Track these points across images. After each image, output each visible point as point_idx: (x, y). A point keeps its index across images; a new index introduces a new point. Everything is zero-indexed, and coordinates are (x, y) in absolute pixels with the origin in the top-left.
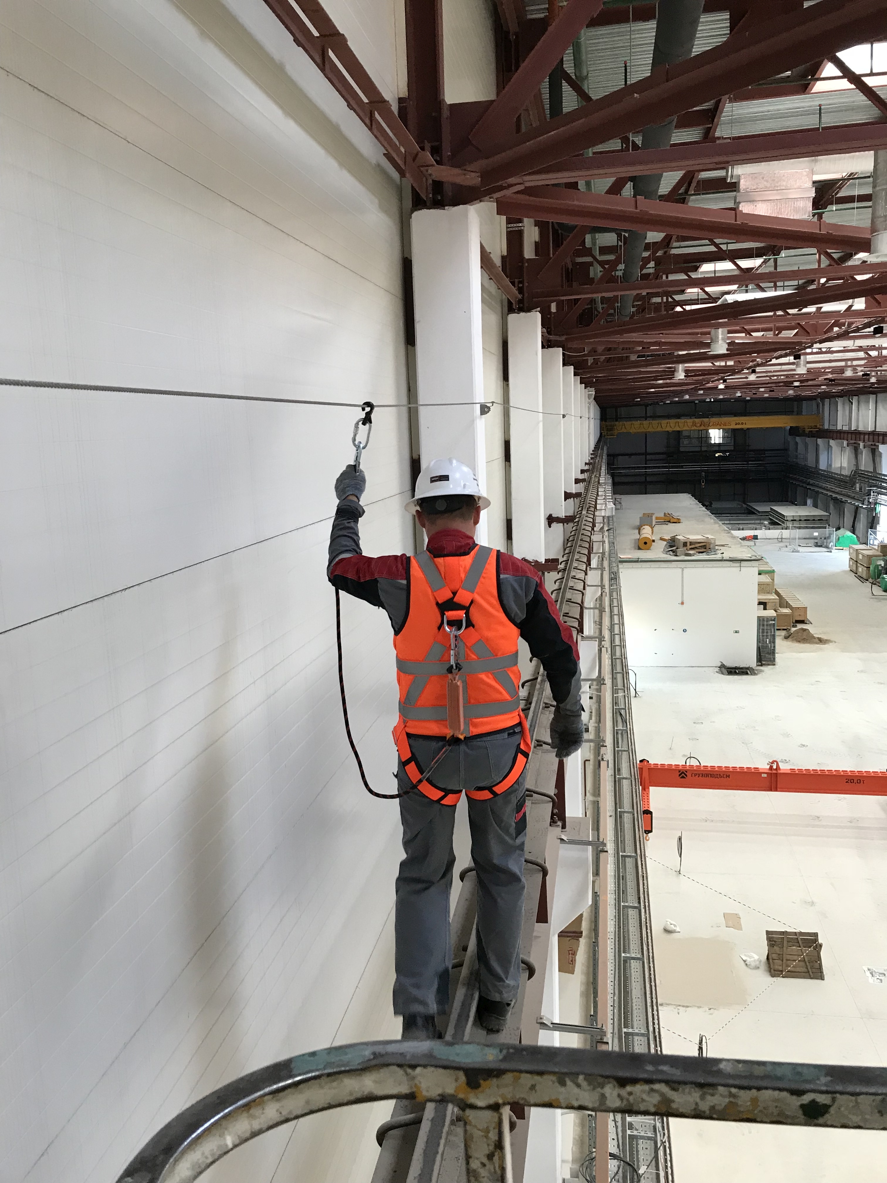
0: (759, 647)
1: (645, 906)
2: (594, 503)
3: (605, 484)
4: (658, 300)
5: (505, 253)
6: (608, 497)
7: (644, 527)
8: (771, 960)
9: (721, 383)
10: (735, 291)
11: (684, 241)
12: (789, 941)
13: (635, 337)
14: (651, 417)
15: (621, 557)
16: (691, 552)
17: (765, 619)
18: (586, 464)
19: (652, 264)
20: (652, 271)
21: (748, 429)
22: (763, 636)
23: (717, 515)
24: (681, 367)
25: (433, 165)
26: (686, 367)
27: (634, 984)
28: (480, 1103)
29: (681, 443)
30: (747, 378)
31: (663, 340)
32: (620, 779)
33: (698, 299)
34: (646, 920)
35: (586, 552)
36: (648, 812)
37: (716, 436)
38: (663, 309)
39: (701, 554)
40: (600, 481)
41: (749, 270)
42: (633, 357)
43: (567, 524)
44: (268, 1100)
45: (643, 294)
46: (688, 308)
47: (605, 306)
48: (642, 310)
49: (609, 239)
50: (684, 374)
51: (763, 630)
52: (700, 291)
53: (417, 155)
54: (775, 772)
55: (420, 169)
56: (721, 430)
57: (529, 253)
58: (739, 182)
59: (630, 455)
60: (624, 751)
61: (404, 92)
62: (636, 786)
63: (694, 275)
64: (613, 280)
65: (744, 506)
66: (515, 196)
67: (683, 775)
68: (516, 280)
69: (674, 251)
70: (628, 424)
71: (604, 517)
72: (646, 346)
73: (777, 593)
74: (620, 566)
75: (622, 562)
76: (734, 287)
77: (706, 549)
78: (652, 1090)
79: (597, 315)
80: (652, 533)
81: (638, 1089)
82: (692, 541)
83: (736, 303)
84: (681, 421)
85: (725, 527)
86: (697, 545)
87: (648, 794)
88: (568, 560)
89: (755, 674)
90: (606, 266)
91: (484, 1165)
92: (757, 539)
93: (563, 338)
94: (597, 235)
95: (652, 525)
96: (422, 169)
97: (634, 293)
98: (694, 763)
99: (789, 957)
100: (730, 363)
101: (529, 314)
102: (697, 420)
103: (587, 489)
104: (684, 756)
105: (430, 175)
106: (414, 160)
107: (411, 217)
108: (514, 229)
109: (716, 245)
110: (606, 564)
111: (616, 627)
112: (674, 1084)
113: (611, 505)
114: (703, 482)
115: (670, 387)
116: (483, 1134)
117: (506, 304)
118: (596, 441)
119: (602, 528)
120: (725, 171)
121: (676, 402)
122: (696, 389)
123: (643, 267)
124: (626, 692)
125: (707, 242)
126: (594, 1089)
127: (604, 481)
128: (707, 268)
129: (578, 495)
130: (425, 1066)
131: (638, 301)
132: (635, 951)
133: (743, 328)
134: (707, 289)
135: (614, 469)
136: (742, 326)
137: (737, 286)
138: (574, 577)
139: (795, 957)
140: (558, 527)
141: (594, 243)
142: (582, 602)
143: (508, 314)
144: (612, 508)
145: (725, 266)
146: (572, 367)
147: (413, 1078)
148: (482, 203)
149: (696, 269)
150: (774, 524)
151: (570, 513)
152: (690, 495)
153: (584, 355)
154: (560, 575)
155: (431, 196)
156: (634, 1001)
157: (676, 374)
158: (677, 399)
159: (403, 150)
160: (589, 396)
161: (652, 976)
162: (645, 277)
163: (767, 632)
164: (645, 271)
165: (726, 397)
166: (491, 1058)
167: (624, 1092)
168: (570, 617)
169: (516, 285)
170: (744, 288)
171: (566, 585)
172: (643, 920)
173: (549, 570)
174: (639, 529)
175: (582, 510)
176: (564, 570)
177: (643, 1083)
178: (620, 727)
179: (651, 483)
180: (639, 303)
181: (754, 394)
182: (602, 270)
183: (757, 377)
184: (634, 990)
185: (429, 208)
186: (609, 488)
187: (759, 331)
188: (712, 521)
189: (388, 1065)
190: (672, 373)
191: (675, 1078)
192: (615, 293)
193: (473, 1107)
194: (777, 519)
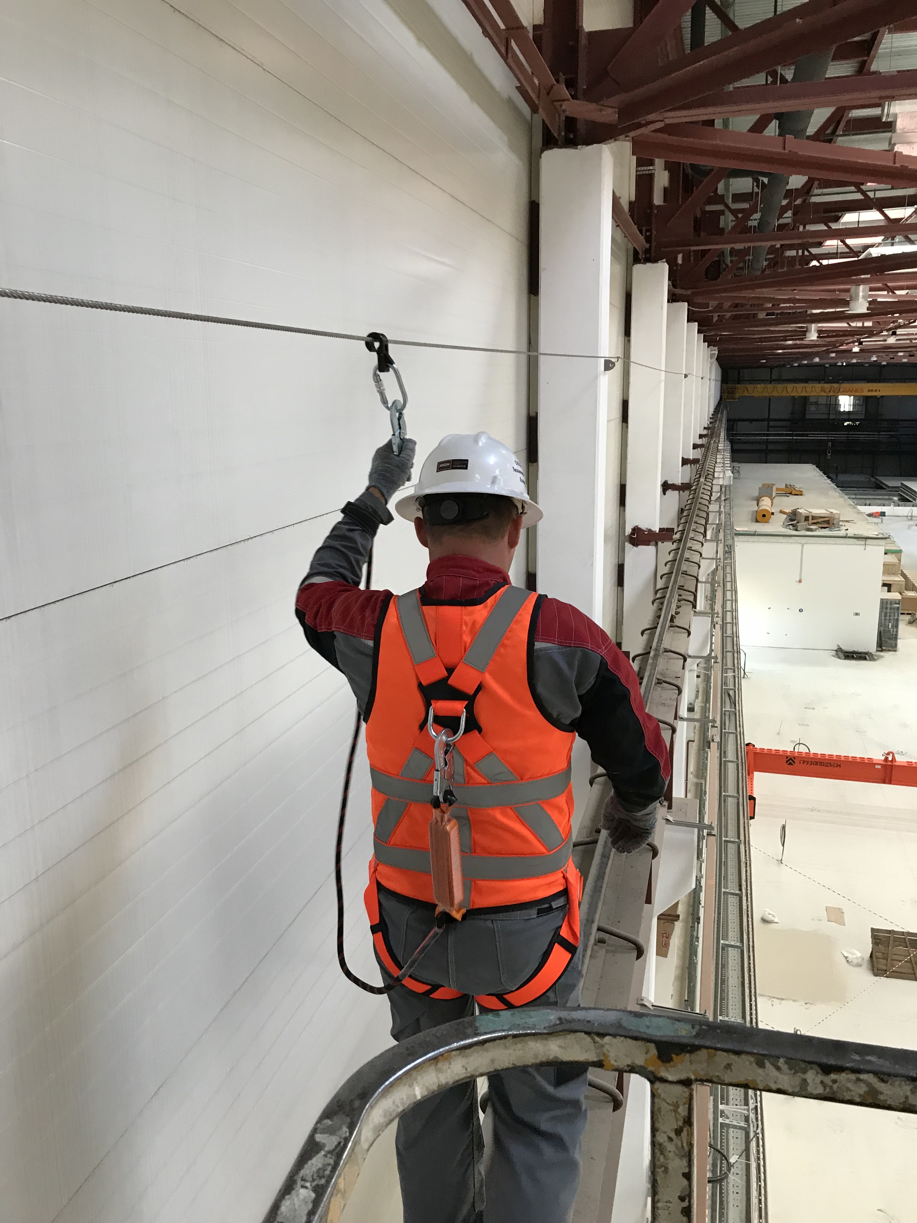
0: (880, 632)
1: (747, 893)
2: (713, 471)
3: (724, 450)
4: (793, 253)
5: (633, 198)
6: (727, 465)
7: (763, 498)
8: (874, 958)
9: (856, 346)
10: (880, 244)
11: (826, 188)
12: (895, 939)
13: (766, 292)
14: (775, 380)
15: (737, 529)
16: (813, 527)
17: (889, 602)
18: (705, 428)
19: (789, 214)
20: (789, 221)
21: (882, 397)
22: (885, 620)
23: (842, 489)
24: (813, 327)
25: (568, 100)
26: (819, 327)
27: (730, 972)
28: (670, 1078)
29: (807, 409)
30: (885, 340)
31: (797, 297)
32: (725, 762)
33: (837, 253)
34: (748, 908)
35: (703, 522)
36: (752, 798)
37: (846, 403)
38: (797, 263)
39: (823, 530)
40: (719, 448)
41: (898, 220)
42: (762, 315)
43: (683, 492)
44: (455, 1056)
45: (777, 247)
46: (825, 262)
47: (734, 258)
48: (774, 264)
49: (744, 184)
50: (817, 335)
51: (886, 613)
52: (840, 243)
53: (552, 87)
54: (890, 763)
55: (554, 106)
56: (852, 397)
57: (658, 199)
58: (895, 122)
59: (751, 421)
60: (732, 733)
61: (539, 19)
62: (743, 771)
63: (834, 226)
64: (747, 230)
65: (873, 480)
66: (653, 134)
67: (791, 761)
68: (644, 229)
69: (814, 199)
70: (750, 387)
71: (721, 486)
72: (776, 303)
73: (904, 575)
74: (736, 539)
75: (739, 534)
76: (879, 239)
77: (829, 524)
78: (858, 1080)
79: (725, 270)
80: (772, 505)
81: (843, 1077)
82: (815, 515)
83: (883, 256)
84: (809, 386)
85: (851, 502)
86: (819, 520)
87: (752, 779)
88: (684, 530)
89: (874, 660)
90: (740, 215)
91: (670, 1139)
92: (885, 516)
93: (689, 292)
94: (732, 181)
95: (772, 496)
96: (555, 103)
97: (769, 244)
98: (803, 749)
99: (896, 957)
100: (868, 324)
101: (655, 264)
102: (827, 386)
103: (705, 456)
104: (793, 742)
105: (564, 111)
106: (548, 94)
107: (541, 157)
108: (644, 173)
109: (863, 193)
110: (721, 536)
111: (729, 603)
112: (883, 1076)
113: (729, 473)
114: (829, 453)
115: (799, 348)
116: (671, 1108)
117: (631, 253)
118: (717, 404)
119: (720, 497)
120: (880, 109)
121: (805, 365)
122: (828, 352)
123: (780, 216)
124: (736, 672)
125: (853, 188)
126: (794, 1073)
127: (722, 448)
128: (850, 218)
129: (695, 461)
130: (614, 1036)
131: (770, 254)
132: (733, 939)
133: (886, 285)
134: (849, 241)
135: (733, 435)
136: (885, 283)
137: (883, 237)
138: (690, 549)
139: (900, 958)
140: (673, 495)
141: (727, 189)
142: (698, 575)
143: (633, 265)
144: (730, 477)
145: (872, 216)
146: (696, 324)
147: (603, 1046)
148: (617, 143)
149: (837, 219)
150: (904, 500)
151: (686, 481)
152: (814, 466)
153: (710, 311)
154: (675, 546)
155: (563, 133)
156: (730, 989)
157: (808, 334)
158: (806, 362)
159: (536, 82)
160: (712, 356)
161: (752, 966)
162: (781, 227)
163: (890, 616)
164: (781, 221)
165: (860, 361)
166: (684, 1033)
167: (828, 1079)
168: (685, 590)
169: (644, 233)
170: (889, 240)
171: (682, 555)
172: (744, 907)
173: (663, 540)
174: (758, 500)
175: (700, 477)
176: (680, 540)
177: (849, 1072)
178: (728, 708)
179: (772, 451)
180: (772, 256)
181: (891, 358)
182: (735, 219)
183: (897, 340)
184: (730, 979)
185: (561, 147)
186: (728, 455)
187: (903, 289)
188: (837, 494)
189: (576, 1031)
190: (804, 333)
191: (885, 1070)
192: (747, 245)
193: (663, 1080)
194: (907, 495)
